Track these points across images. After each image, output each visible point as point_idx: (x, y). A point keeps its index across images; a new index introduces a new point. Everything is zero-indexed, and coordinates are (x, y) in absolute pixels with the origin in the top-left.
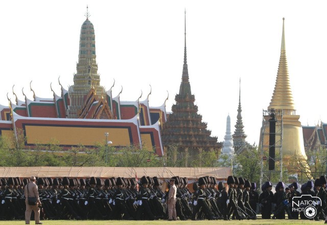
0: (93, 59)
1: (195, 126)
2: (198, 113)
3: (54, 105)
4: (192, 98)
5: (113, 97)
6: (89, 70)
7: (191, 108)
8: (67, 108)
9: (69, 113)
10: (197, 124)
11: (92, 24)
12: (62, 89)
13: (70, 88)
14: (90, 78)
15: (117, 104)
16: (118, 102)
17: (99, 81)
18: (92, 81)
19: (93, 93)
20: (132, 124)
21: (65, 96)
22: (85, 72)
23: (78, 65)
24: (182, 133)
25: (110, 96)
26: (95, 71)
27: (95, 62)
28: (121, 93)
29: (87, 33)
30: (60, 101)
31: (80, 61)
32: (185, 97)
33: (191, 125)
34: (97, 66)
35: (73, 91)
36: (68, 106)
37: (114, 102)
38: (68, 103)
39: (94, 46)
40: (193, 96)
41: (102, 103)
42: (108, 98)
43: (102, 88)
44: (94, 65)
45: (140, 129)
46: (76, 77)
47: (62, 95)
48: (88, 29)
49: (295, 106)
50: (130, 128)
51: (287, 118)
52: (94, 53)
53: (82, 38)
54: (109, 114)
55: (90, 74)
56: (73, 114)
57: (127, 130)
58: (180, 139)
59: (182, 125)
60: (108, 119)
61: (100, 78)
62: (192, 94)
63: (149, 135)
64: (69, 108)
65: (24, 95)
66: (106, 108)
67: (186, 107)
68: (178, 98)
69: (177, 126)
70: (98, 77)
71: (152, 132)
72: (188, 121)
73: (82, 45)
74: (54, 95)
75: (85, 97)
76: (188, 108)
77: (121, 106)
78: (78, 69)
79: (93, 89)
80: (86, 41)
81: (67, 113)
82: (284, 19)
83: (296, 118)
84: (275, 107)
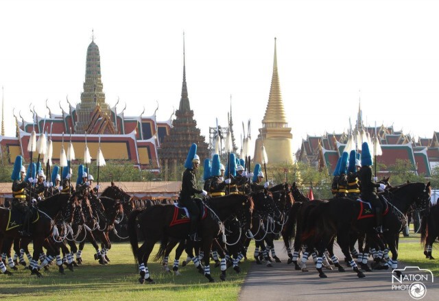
0: (99, 79)
1: (194, 139)
2: (197, 127)
3: (63, 121)
4: (191, 113)
5: (117, 114)
6: (95, 88)
7: (190, 122)
10: (196, 137)
11: (96, 46)
12: (70, 107)
13: (77, 106)
14: (95, 96)
15: (121, 119)
16: (122, 117)
17: (104, 99)
18: (97, 99)
19: (98, 110)
20: (130, 138)
21: (73, 113)
22: (91, 90)
23: (85, 84)
24: (181, 146)
25: (114, 112)
26: (101, 89)
27: (100, 81)
28: (125, 109)
29: (93, 55)
30: (69, 117)
31: (86, 80)
32: (184, 112)
33: (189, 138)
34: (102, 85)
35: (80, 108)
36: (76, 122)
37: (118, 117)
38: (75, 120)
39: (99, 66)
40: (192, 111)
41: (105, 119)
42: (113, 114)
43: (106, 106)
44: (99, 84)
45: (138, 143)
46: (83, 95)
47: (70, 112)
48: (94, 51)
49: (286, 120)
50: (128, 142)
51: (279, 131)
52: (99, 72)
53: (88, 59)
54: (112, 130)
55: (96, 92)
56: (80, 130)
57: (125, 144)
58: (180, 152)
59: (181, 139)
60: (111, 134)
62: (191, 109)
63: (146, 149)
64: (76, 124)
66: (109, 124)
67: (185, 122)
68: (178, 113)
69: (177, 140)
70: (103, 95)
71: (148, 146)
72: (187, 135)
73: (88, 65)
74: (63, 112)
75: (91, 113)
76: (188, 123)
77: (125, 121)
78: (85, 88)
79: (98, 106)
80: (91, 62)
81: (75, 129)
82: (275, 39)
83: (288, 131)
84: (269, 121)
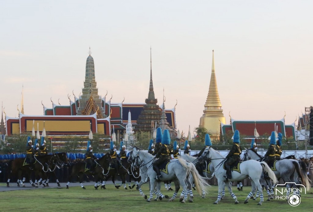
0: (93, 79)
3: (70, 107)
4: (155, 101)
5: (106, 102)
6: (90, 86)
7: (154, 107)
8: (77, 109)
9: (78, 112)
11: (92, 58)
12: (75, 98)
13: (80, 97)
14: (90, 90)
15: (108, 106)
16: (109, 104)
17: (97, 92)
18: (92, 93)
19: (91, 100)
20: (93, 118)
21: (77, 102)
22: (88, 87)
25: (104, 101)
26: (95, 86)
27: (95, 81)
28: (111, 99)
29: (90, 63)
30: (74, 104)
31: (86, 80)
33: (153, 117)
34: (96, 83)
35: (81, 98)
36: (78, 108)
37: (106, 104)
38: (78, 106)
39: (94, 71)
44: (94, 83)
45: (98, 121)
46: (83, 90)
47: (75, 101)
48: (90, 61)
49: (220, 104)
50: (92, 120)
51: (214, 112)
52: (94, 75)
55: (91, 88)
56: (80, 112)
57: (90, 122)
59: (147, 117)
61: (98, 90)
63: (103, 125)
64: (78, 109)
65: (52, 102)
67: (151, 107)
68: (147, 101)
70: (97, 90)
71: (105, 123)
72: (151, 115)
73: (87, 71)
74: (70, 101)
75: (87, 101)
77: (111, 107)
78: (85, 85)
79: (91, 97)
80: (89, 68)
81: (77, 112)
82: (213, 51)
83: (221, 112)
84: (209, 105)
